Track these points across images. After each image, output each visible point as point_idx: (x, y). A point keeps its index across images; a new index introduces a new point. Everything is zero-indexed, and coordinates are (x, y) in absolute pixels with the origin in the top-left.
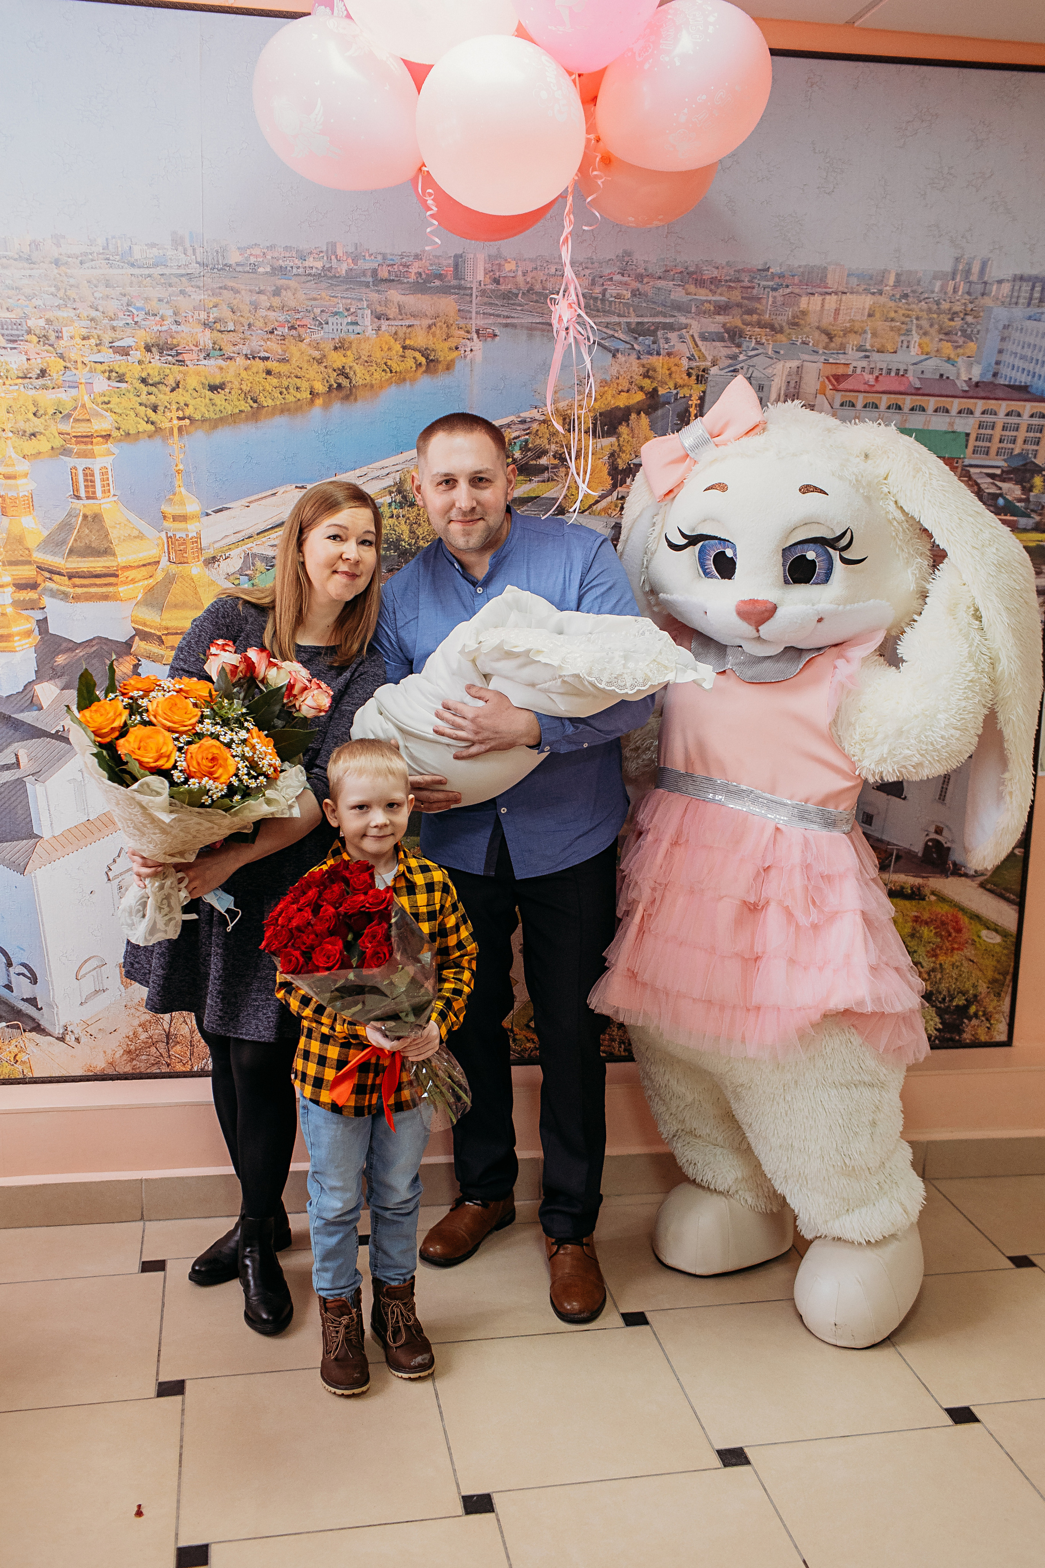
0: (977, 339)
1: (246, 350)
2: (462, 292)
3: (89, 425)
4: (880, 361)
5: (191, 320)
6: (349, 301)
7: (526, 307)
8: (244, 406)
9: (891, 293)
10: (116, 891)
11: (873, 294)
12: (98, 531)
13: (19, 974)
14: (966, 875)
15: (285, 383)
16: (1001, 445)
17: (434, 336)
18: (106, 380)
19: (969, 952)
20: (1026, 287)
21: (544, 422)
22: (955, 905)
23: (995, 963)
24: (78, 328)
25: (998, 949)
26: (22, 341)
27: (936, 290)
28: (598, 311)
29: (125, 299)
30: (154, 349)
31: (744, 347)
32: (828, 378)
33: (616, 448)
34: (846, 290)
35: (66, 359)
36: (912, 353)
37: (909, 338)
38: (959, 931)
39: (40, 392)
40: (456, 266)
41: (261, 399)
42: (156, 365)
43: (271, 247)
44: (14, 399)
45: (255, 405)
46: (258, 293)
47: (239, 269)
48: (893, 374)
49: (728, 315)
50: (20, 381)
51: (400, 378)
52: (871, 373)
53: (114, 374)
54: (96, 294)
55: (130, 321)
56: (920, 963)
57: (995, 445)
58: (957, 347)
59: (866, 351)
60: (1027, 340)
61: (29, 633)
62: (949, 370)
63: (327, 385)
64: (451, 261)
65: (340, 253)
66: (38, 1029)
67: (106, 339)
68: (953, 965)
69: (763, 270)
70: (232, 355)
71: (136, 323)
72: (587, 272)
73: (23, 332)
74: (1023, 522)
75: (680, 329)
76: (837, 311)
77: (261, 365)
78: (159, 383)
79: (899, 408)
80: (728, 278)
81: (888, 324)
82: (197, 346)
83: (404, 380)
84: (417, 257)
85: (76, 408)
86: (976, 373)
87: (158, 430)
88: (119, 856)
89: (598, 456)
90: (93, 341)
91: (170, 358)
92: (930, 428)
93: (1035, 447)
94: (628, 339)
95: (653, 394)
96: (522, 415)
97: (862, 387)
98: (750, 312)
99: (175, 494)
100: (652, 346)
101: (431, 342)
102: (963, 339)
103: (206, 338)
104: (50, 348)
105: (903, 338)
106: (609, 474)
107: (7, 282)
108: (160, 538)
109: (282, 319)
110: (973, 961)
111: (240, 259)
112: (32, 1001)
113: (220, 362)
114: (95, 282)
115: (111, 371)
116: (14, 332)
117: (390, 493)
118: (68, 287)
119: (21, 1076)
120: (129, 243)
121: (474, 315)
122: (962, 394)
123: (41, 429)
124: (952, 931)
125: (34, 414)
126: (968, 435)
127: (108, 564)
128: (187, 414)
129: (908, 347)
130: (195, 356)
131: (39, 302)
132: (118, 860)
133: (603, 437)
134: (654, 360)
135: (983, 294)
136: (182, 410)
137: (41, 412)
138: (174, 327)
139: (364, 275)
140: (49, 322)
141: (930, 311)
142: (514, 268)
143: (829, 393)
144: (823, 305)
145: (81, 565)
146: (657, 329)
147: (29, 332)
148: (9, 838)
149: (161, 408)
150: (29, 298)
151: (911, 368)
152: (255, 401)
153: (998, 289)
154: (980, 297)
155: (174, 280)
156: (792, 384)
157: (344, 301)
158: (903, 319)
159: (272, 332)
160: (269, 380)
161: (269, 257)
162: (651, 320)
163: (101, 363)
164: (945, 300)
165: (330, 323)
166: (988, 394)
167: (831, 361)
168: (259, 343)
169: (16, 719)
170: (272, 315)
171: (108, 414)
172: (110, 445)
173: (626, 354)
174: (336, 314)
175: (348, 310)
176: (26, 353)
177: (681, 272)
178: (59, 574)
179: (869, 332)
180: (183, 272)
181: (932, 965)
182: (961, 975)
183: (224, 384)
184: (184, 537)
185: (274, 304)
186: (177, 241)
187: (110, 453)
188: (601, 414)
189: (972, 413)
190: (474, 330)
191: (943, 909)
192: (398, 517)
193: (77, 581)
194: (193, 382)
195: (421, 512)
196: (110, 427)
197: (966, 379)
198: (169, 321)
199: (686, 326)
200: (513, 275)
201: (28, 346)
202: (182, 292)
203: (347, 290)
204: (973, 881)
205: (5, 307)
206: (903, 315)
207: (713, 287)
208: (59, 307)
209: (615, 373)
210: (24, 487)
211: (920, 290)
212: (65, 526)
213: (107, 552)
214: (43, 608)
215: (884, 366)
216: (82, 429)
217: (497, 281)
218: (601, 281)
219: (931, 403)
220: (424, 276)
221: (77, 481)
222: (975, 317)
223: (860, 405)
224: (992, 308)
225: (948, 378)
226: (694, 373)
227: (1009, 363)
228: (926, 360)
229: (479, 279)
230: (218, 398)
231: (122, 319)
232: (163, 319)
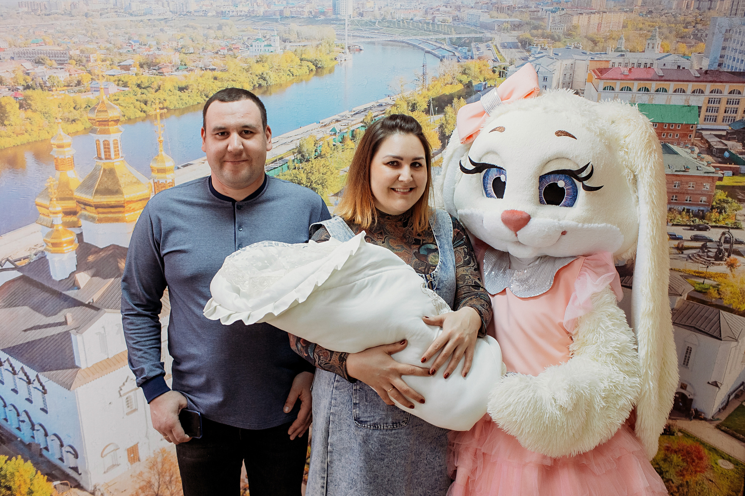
0: (705, 40)
1: (201, 65)
2: (338, 23)
3: (106, 114)
4: (633, 58)
5: (167, 47)
6: (265, 31)
7: (381, 30)
9: (639, 11)
10: (125, 404)
11: (626, 12)
12: (112, 179)
13: (68, 452)
14: (705, 419)
17: (320, 52)
18: (116, 86)
19: (709, 474)
21: (394, 105)
22: (697, 440)
23: (729, 483)
24: (98, 55)
25: (732, 474)
26: (66, 63)
27: (674, 7)
28: (430, 31)
29: (127, 36)
30: (145, 66)
31: (533, 51)
32: (594, 71)
33: (444, 122)
34: (605, 10)
35: (92, 74)
36: (657, 52)
37: (654, 41)
38: (701, 458)
39: (77, 94)
40: (334, 6)
42: (146, 76)
44: (62, 99)
46: (209, 28)
47: (196, 14)
48: (642, 67)
49: (521, 30)
50: (66, 88)
51: (299, 79)
52: (626, 66)
53: (121, 82)
54: (110, 34)
55: (130, 49)
56: (671, 480)
57: (721, 115)
58: (690, 47)
59: (622, 51)
61: (71, 242)
62: (684, 63)
63: (252, 85)
64: (330, 3)
66: (78, 486)
67: (116, 61)
68: (697, 483)
70: (193, 68)
71: (134, 50)
72: (422, 6)
73: (67, 58)
74: (743, 169)
75: (487, 41)
76: (599, 25)
77: (210, 74)
78: (148, 87)
79: (647, 90)
80: (520, 6)
81: (638, 32)
82: (171, 63)
83: (302, 80)
84: (309, 1)
85: (98, 104)
86: (705, 65)
87: (148, 116)
88: (126, 381)
89: (432, 127)
90: (108, 63)
91: (155, 71)
92: (671, 104)
94: (450, 49)
95: (469, 85)
96: (379, 101)
97: (619, 77)
98: (536, 28)
99: (158, 156)
100: (468, 53)
101: (318, 56)
102: (694, 40)
103: (176, 58)
104: (83, 67)
105: (649, 41)
106: (440, 139)
107: (58, 28)
108: (149, 183)
109: (223, 44)
110: (712, 481)
111: (196, 8)
112: (75, 469)
113: (185, 73)
114: (109, 26)
115: (119, 80)
117: (294, 153)
118: (93, 30)
121: (346, 37)
122: (695, 79)
123: (78, 117)
124: (695, 458)
125: (74, 108)
126: (700, 108)
127: (118, 199)
128: (165, 106)
129: (653, 48)
131: (75, 40)
132: (126, 384)
133: (435, 114)
134: (469, 63)
135: (709, 9)
136: (162, 103)
137: (78, 107)
138: (157, 52)
139: (275, 15)
140: (82, 51)
141: (669, 22)
142: (373, 6)
143: (594, 81)
144: (589, 21)
145: (102, 200)
146: (470, 42)
147: (71, 58)
148: (61, 367)
149: (149, 103)
150: (70, 37)
151: (655, 62)
153: (722, 4)
154: (707, 11)
155: (156, 23)
156: (568, 76)
157: (262, 31)
158: (649, 28)
159: (217, 53)
160: (215, 83)
161: (215, 6)
162: (466, 36)
163: (113, 75)
164: (680, 14)
165: (254, 46)
166: (715, 79)
167: (596, 59)
168: (209, 60)
169: (64, 295)
170: (217, 42)
171: (118, 107)
172: (119, 126)
173: (450, 59)
174: (257, 39)
175: (265, 37)
176: (69, 71)
177: (488, 3)
178: (90, 205)
179: (624, 38)
180: (161, 17)
181: (680, 482)
182: (703, 491)
183: (187, 86)
184: (164, 182)
185: (218, 35)
187: (119, 131)
188: (433, 99)
189: (702, 92)
190: (347, 47)
191: (688, 443)
192: (299, 169)
193: (100, 210)
194: (168, 86)
195: (314, 166)
196: (119, 115)
197: (697, 69)
198: (154, 48)
199: (491, 39)
200: (372, 10)
201: (71, 67)
202: (162, 30)
203: (264, 24)
204: (711, 424)
205: (56, 44)
206: (649, 26)
207: (509, 12)
208: (88, 42)
209: (442, 72)
210: (69, 152)
211: (661, 8)
212: (92, 177)
213: (117, 192)
214: (80, 227)
215: (635, 61)
216: (102, 116)
217: (361, 15)
218: (432, 11)
219: (671, 86)
220: (313, 14)
221: (100, 149)
222: (703, 25)
223: (617, 89)
224: (717, 18)
225: (684, 68)
226: (497, 70)
227: (731, 57)
228: (666, 56)
229: (349, 14)
230: (184, 95)
231: (125, 48)
232: (150, 47)
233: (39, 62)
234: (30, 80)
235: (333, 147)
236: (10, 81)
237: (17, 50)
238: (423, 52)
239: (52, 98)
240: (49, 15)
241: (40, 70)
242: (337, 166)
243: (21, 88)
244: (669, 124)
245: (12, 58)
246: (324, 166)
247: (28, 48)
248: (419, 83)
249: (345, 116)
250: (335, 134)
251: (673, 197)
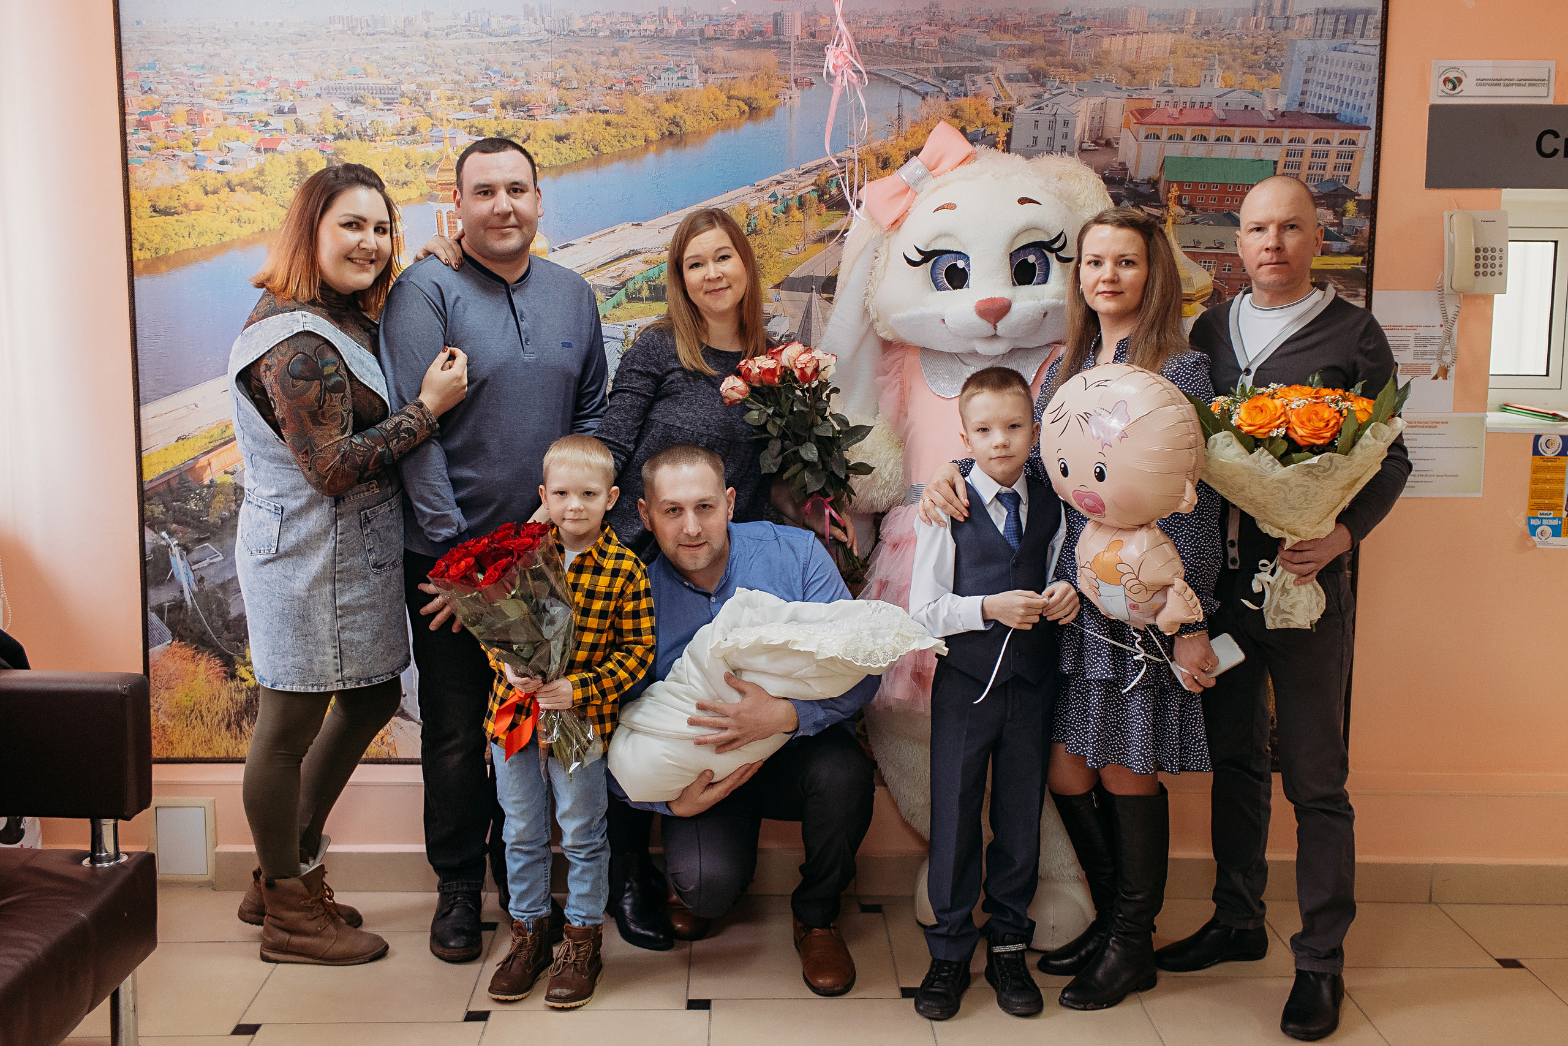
0: (1281, 70)
1: (588, 105)
2: (781, 46)
4: (1184, 95)
5: (540, 80)
6: (679, 58)
8: (586, 154)
9: (1192, 31)
11: (1175, 32)
15: (623, 133)
16: (1311, 172)
17: (756, 86)
18: (467, 134)
20: (1330, 20)
24: (444, 90)
26: (397, 103)
27: (1238, 26)
28: (908, 58)
29: (484, 64)
30: (508, 107)
31: (1048, 86)
32: (1131, 112)
34: (1147, 30)
35: (433, 118)
36: (1216, 87)
37: (1212, 72)
39: (411, 146)
40: (776, 23)
41: (602, 147)
42: (510, 120)
43: (609, 14)
44: (390, 153)
45: (596, 153)
46: (599, 54)
47: (581, 34)
48: (1197, 107)
49: (1032, 57)
50: (395, 137)
51: (726, 125)
52: (1175, 106)
53: (474, 129)
54: (459, 61)
55: (488, 83)
57: (1304, 172)
58: (1261, 79)
59: (1169, 86)
60: (1333, 70)
62: (1253, 102)
63: (659, 133)
64: (771, 19)
65: (670, 16)
67: (468, 99)
69: (1066, 15)
70: (576, 109)
71: (493, 84)
72: (897, 23)
73: (398, 96)
74: (1336, 246)
75: (985, 72)
76: (1139, 50)
77: (601, 117)
79: (1204, 139)
80: (1030, 23)
81: (1191, 60)
82: (545, 102)
83: (729, 126)
84: (740, 16)
85: (441, 160)
86: (1282, 104)
90: (456, 102)
91: (522, 113)
92: (1237, 158)
93: (1346, 173)
94: (936, 83)
96: (838, 155)
97: (1166, 121)
98: (1053, 54)
100: (960, 89)
101: (753, 92)
102: (1266, 71)
103: (553, 95)
104: (420, 108)
105: (1206, 72)
107: (385, 54)
109: (620, 76)
111: (582, 25)
113: (566, 116)
114: (458, 50)
115: (471, 127)
116: (390, 96)
118: (436, 56)
119: (387, 757)
120: (488, 17)
121: (792, 66)
122: (1267, 124)
123: (411, 178)
125: (406, 166)
126: (1275, 163)
129: (1211, 81)
130: (543, 111)
131: (411, 70)
134: (962, 101)
135: (1286, 28)
137: (412, 164)
138: (525, 87)
139: (692, 35)
140: (419, 86)
141: (1232, 46)
142: (829, 23)
143: (1132, 126)
144: (1124, 45)
146: (964, 73)
147: (402, 95)
150: (403, 66)
151: (1215, 100)
152: (596, 150)
153: (1301, 23)
154: (1283, 31)
155: (526, 45)
156: (1097, 120)
157: (675, 58)
158: (1206, 55)
159: (611, 88)
160: (608, 130)
161: (609, 23)
162: (958, 64)
163: (463, 119)
164: (1247, 36)
165: (662, 79)
166: (1295, 124)
167: (1134, 96)
168: (600, 98)
170: (611, 73)
173: (935, 97)
174: (668, 70)
175: (678, 66)
176: (400, 114)
177: (986, 20)
179: (1171, 68)
180: (533, 38)
183: (568, 134)
185: (613, 64)
186: (528, 13)
189: (1279, 141)
190: (792, 79)
194: (541, 134)
197: (1272, 109)
198: (522, 81)
199: (992, 69)
200: (827, 28)
201: (401, 107)
202: (533, 56)
203: (677, 48)
205: (383, 75)
206: (1206, 51)
207: (1016, 32)
208: (428, 73)
209: (924, 115)
211: (1222, 27)
215: (1188, 100)
216: (447, 177)
217: (813, 35)
218: (910, 31)
219: (1237, 134)
220: (746, 34)
221: (442, 224)
222: (1278, 50)
223: (1164, 136)
224: (1296, 41)
225: (1253, 109)
226: (1000, 112)
227: (1315, 93)
228: (1230, 92)
229: (796, 34)
230: (564, 147)
231: (481, 82)
232: (516, 80)
233: (356, 101)
234: (344, 126)
235: (773, 220)
236: (314, 127)
237: (325, 84)
238: (898, 88)
239: (374, 152)
240: (373, 34)
241: (358, 111)
242: (778, 246)
243: (331, 137)
244: (1235, 185)
245: (319, 95)
246: (760, 246)
247: (340, 82)
248: (892, 129)
249: (791, 176)
250: (775, 201)
251: (1241, 285)
